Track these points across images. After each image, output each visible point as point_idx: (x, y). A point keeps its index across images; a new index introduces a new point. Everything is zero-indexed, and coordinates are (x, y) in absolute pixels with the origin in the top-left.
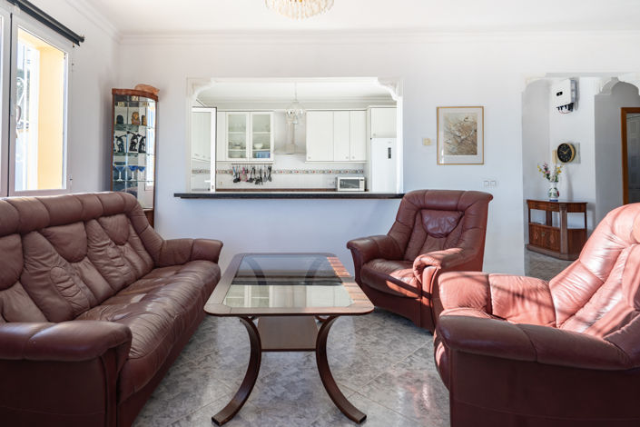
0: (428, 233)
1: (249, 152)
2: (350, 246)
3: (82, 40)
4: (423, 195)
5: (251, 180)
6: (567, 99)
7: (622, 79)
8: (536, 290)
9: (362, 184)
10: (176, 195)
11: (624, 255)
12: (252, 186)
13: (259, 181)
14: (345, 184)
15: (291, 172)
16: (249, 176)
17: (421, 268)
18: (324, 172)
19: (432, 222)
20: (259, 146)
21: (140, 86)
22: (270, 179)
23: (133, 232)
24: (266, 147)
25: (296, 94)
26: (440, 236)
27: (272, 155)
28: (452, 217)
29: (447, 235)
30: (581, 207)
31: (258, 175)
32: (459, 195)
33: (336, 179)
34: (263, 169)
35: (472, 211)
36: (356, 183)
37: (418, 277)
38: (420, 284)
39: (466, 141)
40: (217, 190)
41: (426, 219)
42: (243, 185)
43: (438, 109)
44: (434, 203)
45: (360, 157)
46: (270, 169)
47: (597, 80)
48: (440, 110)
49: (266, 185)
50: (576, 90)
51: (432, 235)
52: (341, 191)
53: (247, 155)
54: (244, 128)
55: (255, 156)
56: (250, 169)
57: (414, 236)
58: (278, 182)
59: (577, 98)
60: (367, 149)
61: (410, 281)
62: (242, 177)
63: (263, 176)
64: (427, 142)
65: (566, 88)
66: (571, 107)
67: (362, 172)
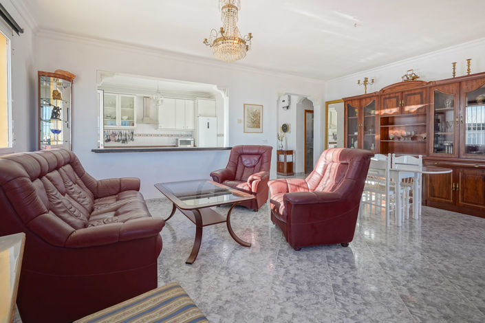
0: (245, 166)
1: (118, 122)
2: (211, 175)
3: (22, 31)
4: (242, 147)
5: (119, 141)
6: (286, 104)
7: (308, 98)
8: (303, 183)
9: (192, 142)
10: (93, 151)
11: (329, 167)
12: (120, 144)
13: (125, 141)
14: (182, 142)
15: (147, 135)
16: (117, 138)
17: (251, 182)
18: (168, 135)
19: (247, 161)
20: (125, 118)
21: (61, 71)
22: (132, 140)
23: (77, 176)
24: (130, 118)
25: (158, 87)
26: (251, 167)
27: (135, 124)
28: (256, 158)
29: (254, 166)
30: (290, 152)
31: (123, 137)
32: (259, 147)
33: (177, 140)
34: (127, 133)
35: (265, 155)
36: (189, 142)
37: (250, 186)
38: (251, 189)
39: (256, 122)
40: (105, 147)
41: (244, 159)
42: (112, 144)
43: (244, 105)
44: (247, 151)
45: (191, 127)
46: (133, 133)
47: (297, 97)
48: (246, 106)
49: (130, 144)
50: (289, 100)
51: (247, 167)
52: (180, 146)
53: (117, 123)
54: (114, 105)
55: (122, 125)
56: (117, 132)
57: (238, 168)
58: (138, 142)
59: (290, 104)
60: (196, 122)
61: (246, 188)
62: (112, 138)
63: (128, 137)
64: (240, 121)
65: (286, 98)
66: (288, 107)
67: (191, 136)
